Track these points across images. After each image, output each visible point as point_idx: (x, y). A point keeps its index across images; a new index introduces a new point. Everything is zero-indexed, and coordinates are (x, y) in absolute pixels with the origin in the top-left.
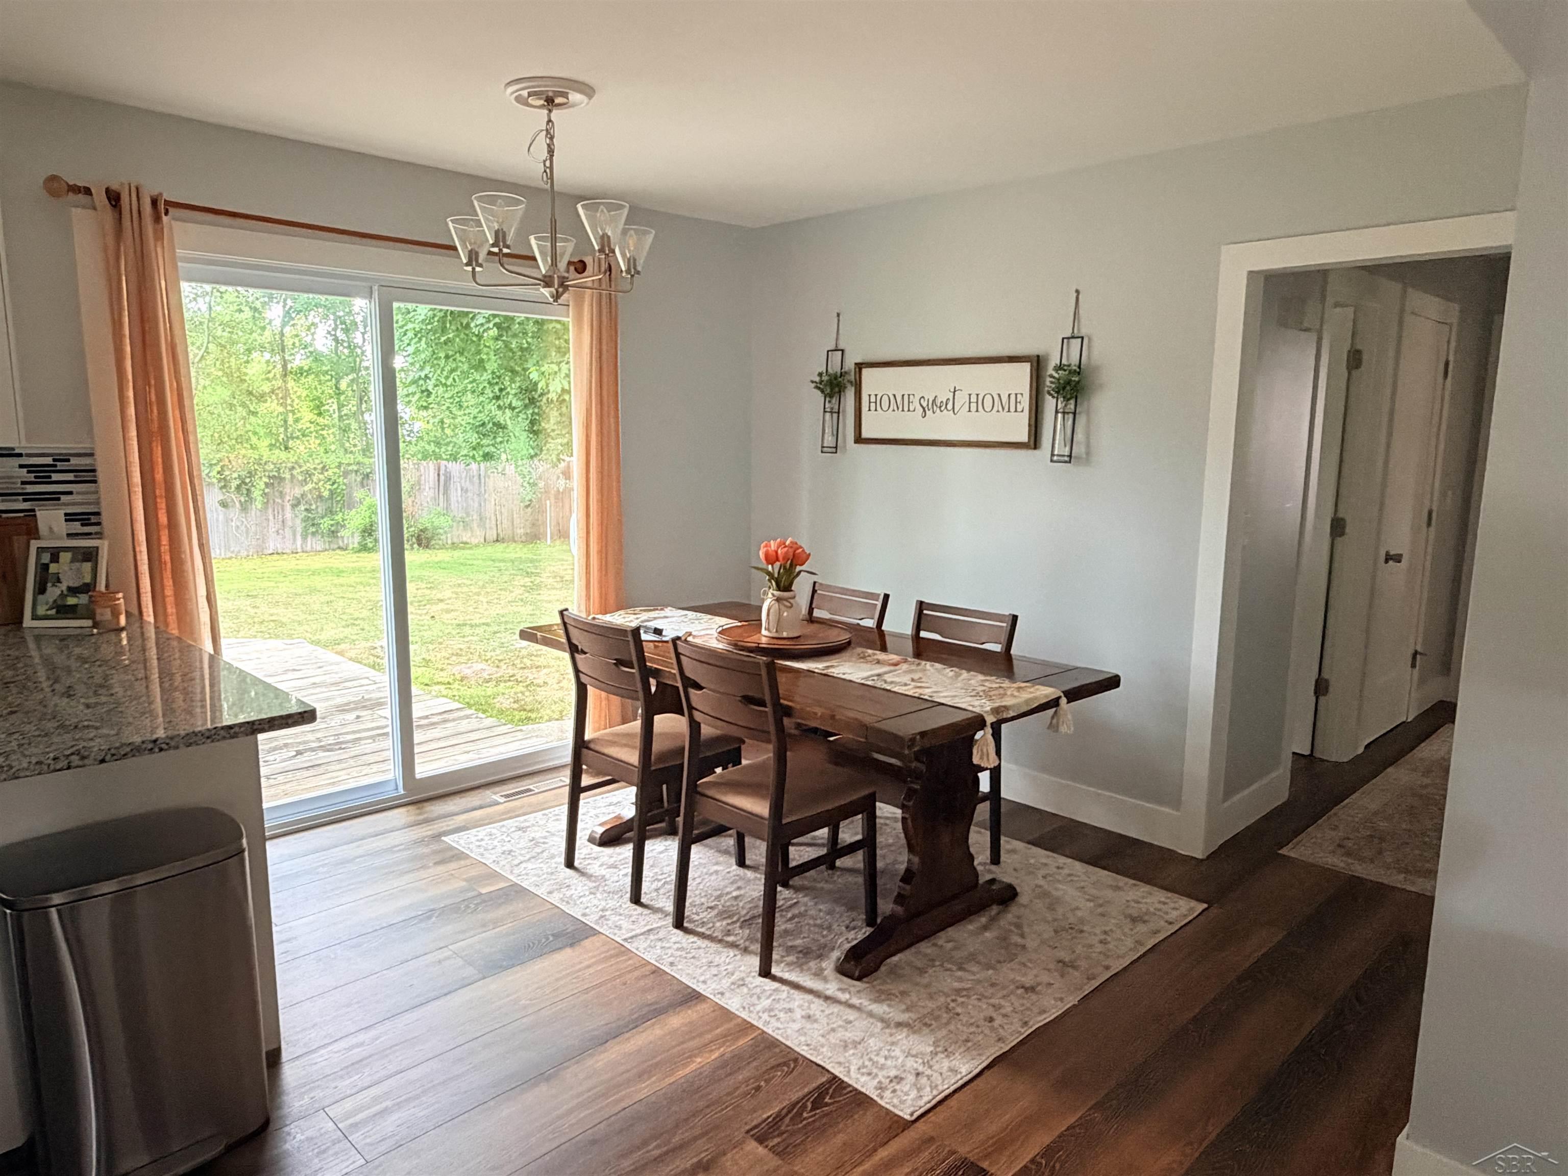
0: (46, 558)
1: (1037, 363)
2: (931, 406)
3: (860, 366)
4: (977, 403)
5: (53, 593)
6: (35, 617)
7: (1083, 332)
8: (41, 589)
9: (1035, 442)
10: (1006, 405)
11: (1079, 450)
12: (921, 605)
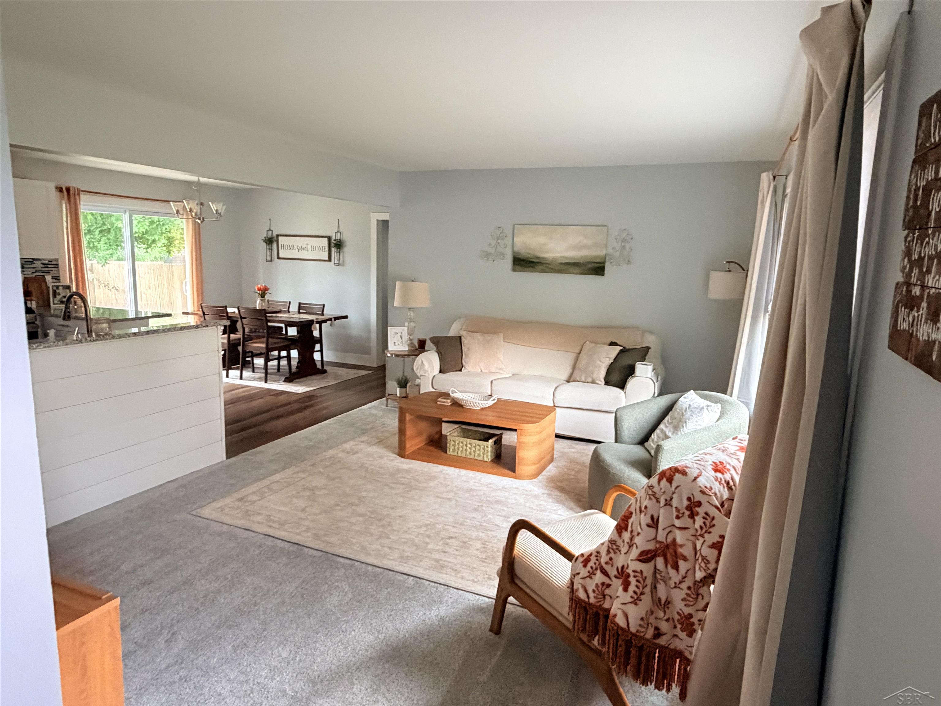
0: (55, 288)
1: (329, 238)
2: (300, 249)
3: (278, 236)
4: (313, 248)
5: (58, 297)
6: (54, 304)
7: (341, 231)
8: (55, 296)
9: (330, 260)
10: (321, 249)
11: (341, 262)
12: (300, 304)
